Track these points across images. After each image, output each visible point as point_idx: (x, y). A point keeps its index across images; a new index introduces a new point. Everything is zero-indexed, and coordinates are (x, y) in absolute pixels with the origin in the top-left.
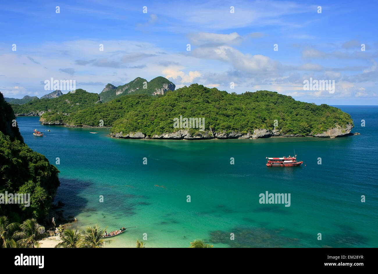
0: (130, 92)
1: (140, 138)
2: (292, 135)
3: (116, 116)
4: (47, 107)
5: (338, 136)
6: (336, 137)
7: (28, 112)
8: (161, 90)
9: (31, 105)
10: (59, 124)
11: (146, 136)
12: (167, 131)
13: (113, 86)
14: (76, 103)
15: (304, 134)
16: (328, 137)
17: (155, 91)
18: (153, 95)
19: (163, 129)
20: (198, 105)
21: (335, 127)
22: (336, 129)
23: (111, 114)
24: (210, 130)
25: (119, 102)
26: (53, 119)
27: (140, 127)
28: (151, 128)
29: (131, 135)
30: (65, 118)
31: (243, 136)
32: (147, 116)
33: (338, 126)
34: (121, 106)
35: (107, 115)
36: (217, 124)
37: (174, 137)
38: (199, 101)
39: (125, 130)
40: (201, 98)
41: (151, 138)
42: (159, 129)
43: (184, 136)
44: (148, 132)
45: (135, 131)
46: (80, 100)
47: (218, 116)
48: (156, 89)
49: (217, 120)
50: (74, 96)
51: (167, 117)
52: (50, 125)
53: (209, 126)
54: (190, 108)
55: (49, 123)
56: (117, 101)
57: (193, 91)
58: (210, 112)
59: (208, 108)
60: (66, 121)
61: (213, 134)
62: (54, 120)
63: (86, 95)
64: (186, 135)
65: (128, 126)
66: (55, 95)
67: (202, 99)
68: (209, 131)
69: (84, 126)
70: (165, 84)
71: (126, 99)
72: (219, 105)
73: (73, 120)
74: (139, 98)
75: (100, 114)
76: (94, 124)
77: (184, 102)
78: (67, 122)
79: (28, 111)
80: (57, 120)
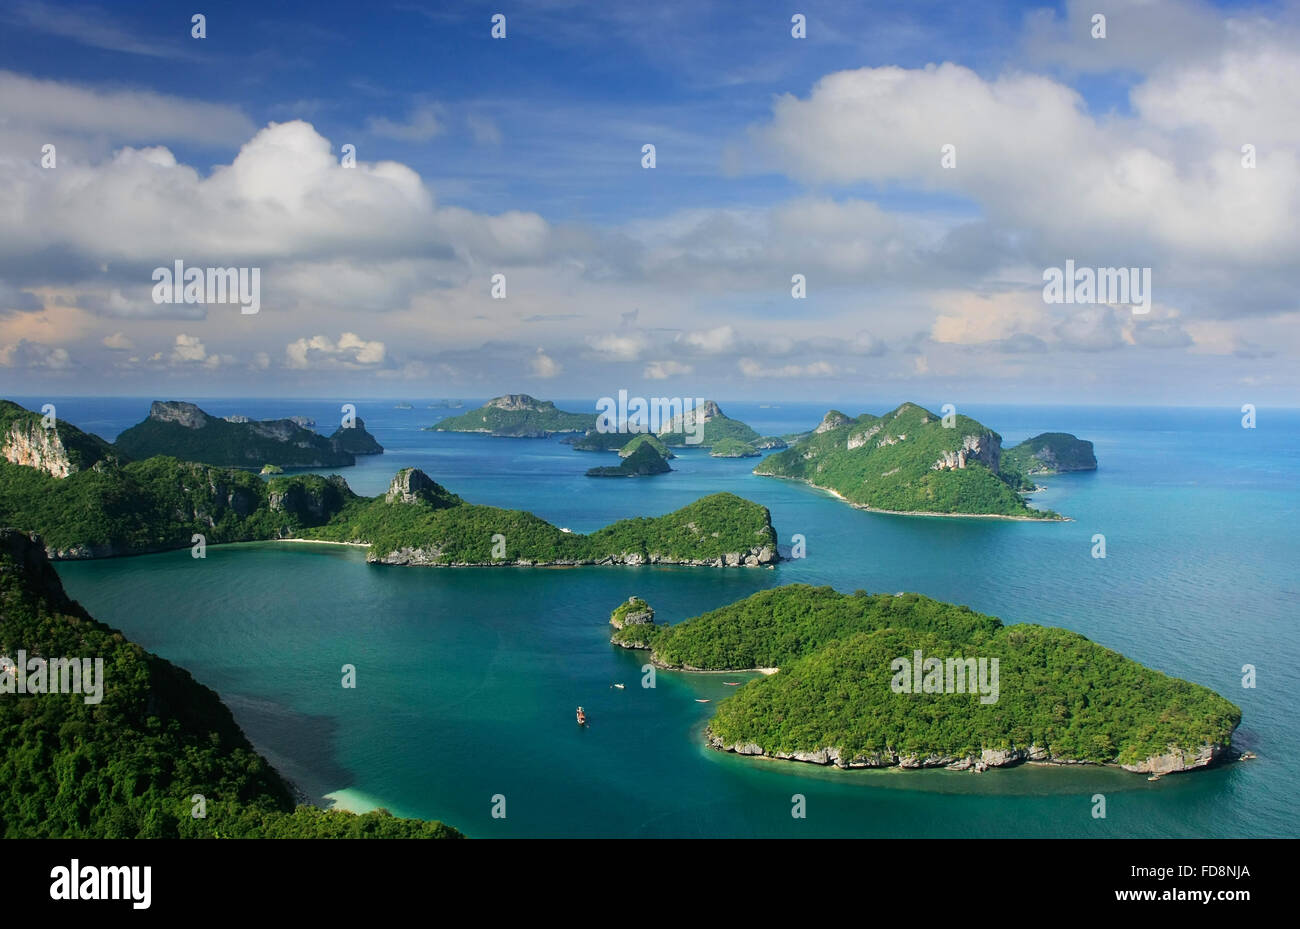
0: (883, 444)
2: (1073, 762)
4: (644, 543)
5: (1173, 773)
6: (1169, 774)
8: (957, 454)
9: (610, 537)
11: (763, 752)
12: (802, 748)
13: (842, 416)
14: (711, 533)
15: (1100, 760)
17: (942, 458)
18: (936, 468)
19: (795, 743)
21: (1168, 751)
22: (1170, 758)
24: (887, 749)
27: (756, 734)
28: (774, 737)
29: (738, 748)
31: (956, 764)
33: (1174, 749)
36: (900, 739)
37: (815, 761)
39: (729, 734)
41: (773, 758)
42: (788, 742)
43: (833, 760)
44: (769, 745)
45: (746, 741)
46: (723, 524)
50: (709, 513)
61: (892, 758)
62: (633, 639)
63: (736, 510)
65: (734, 727)
68: (885, 752)
70: (969, 437)
76: (706, 664)
79: (602, 554)
80: (638, 639)
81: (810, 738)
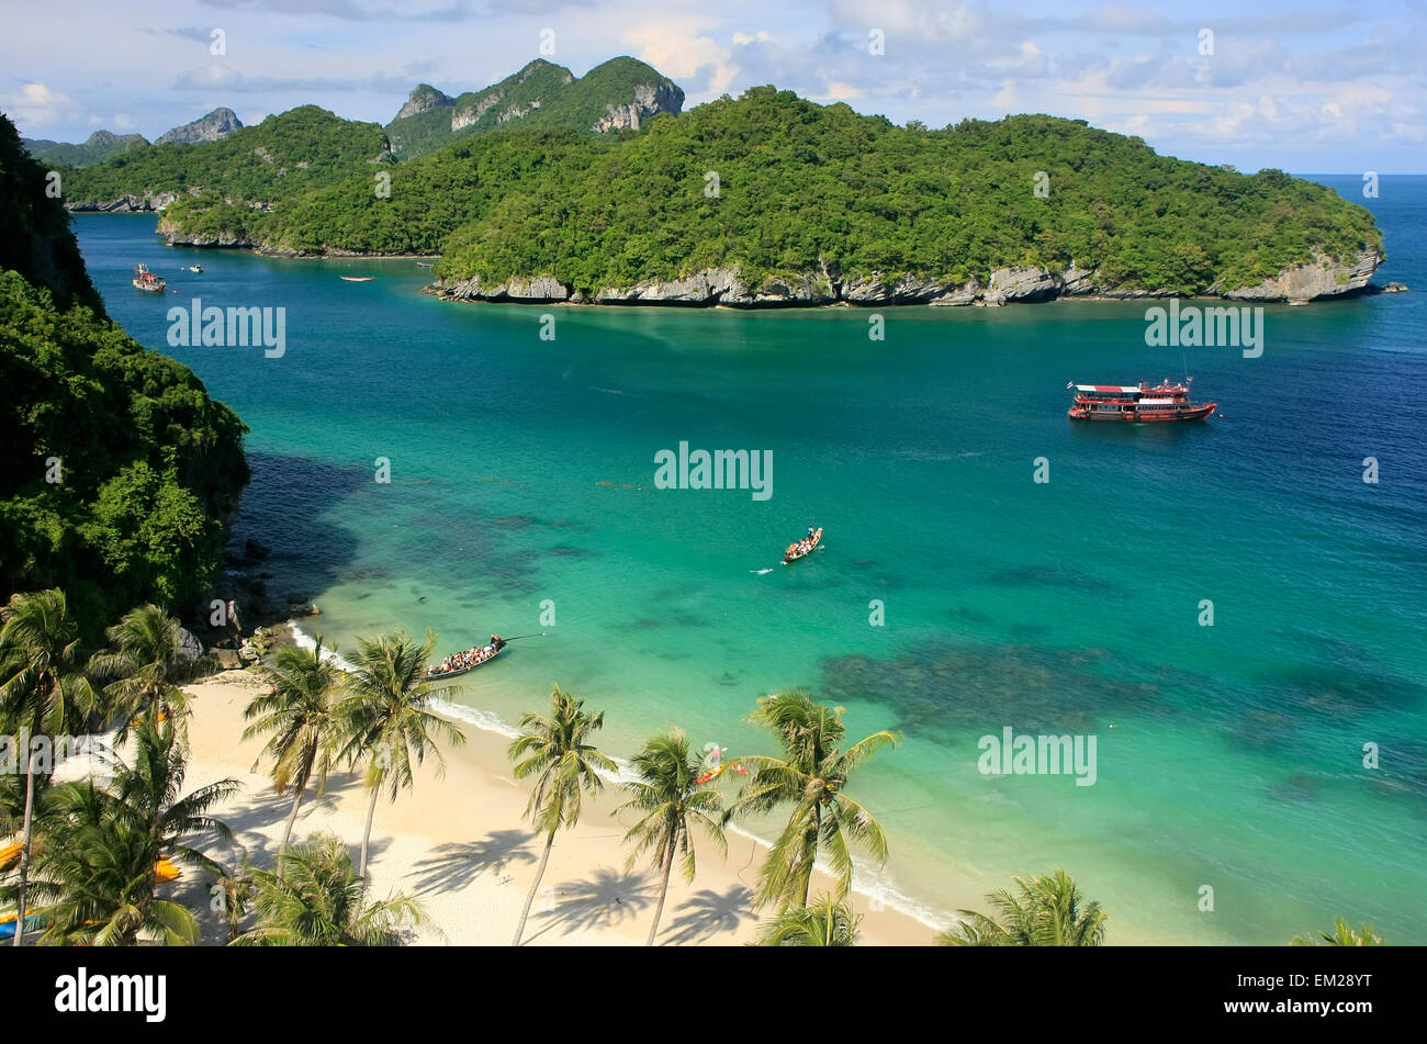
0: (507, 118)
1: (548, 300)
2: (1141, 292)
3: (454, 215)
4: (182, 178)
5: (1321, 298)
6: (1312, 300)
7: (109, 195)
8: (628, 110)
9: (121, 170)
10: (235, 246)
11: (571, 291)
12: (654, 274)
14: (295, 161)
15: (1187, 289)
16: (1282, 300)
17: (606, 115)
18: (598, 129)
19: (638, 267)
20: (776, 172)
21: (1310, 259)
22: (1315, 271)
23: (433, 205)
24: (820, 270)
25: (466, 159)
26: (209, 225)
27: (551, 258)
28: (590, 260)
29: (515, 290)
30: (255, 220)
31: (948, 295)
32: (577, 213)
33: (1321, 257)
34: (475, 173)
35: (419, 208)
36: (848, 247)
37: (683, 299)
38: (778, 157)
39: (489, 268)
40: (785, 146)
41: (591, 302)
42: (621, 267)
43: (720, 294)
44: (580, 277)
45: (529, 274)
46: (313, 148)
47: (851, 216)
48: (609, 107)
49: (847, 233)
50: (288, 133)
51: (655, 219)
52: (200, 247)
53: (816, 254)
54: (745, 184)
55: (196, 242)
56: (457, 156)
57: (754, 115)
58: (820, 200)
59: (813, 183)
60: (260, 233)
61: (830, 286)
62: (214, 228)
63: (332, 131)
64: (727, 290)
65: (501, 254)
66: (214, 129)
67: (790, 147)
68: (818, 275)
69: (330, 250)
70: (642, 87)
71: (492, 145)
72: (855, 170)
73: (287, 230)
74: (543, 144)
75: (393, 205)
76: (369, 244)
77: (721, 160)
78: (266, 237)
80: (224, 227)
81: (669, 252)
